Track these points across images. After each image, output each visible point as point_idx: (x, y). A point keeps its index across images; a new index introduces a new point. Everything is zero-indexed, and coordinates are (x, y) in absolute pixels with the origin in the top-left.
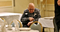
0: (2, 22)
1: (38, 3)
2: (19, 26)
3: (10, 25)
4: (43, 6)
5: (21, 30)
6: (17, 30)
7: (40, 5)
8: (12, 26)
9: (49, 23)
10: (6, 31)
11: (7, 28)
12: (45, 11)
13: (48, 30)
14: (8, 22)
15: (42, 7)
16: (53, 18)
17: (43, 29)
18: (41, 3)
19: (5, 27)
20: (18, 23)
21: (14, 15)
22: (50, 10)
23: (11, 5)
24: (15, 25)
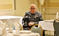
0: (3, 25)
1: (38, 6)
2: (19, 29)
3: (10, 28)
4: (44, 10)
5: (21, 33)
6: (17, 32)
7: (41, 8)
8: (12, 29)
9: (49, 26)
10: (7, 34)
11: (7, 30)
12: (45, 14)
13: (48, 32)
14: (9, 25)
15: (42, 11)
16: (53, 21)
17: (44, 32)
18: (41, 7)
19: (6, 30)
20: (18, 26)
21: (15, 18)
22: (50, 13)
23: (12, 8)
24: (16, 28)
